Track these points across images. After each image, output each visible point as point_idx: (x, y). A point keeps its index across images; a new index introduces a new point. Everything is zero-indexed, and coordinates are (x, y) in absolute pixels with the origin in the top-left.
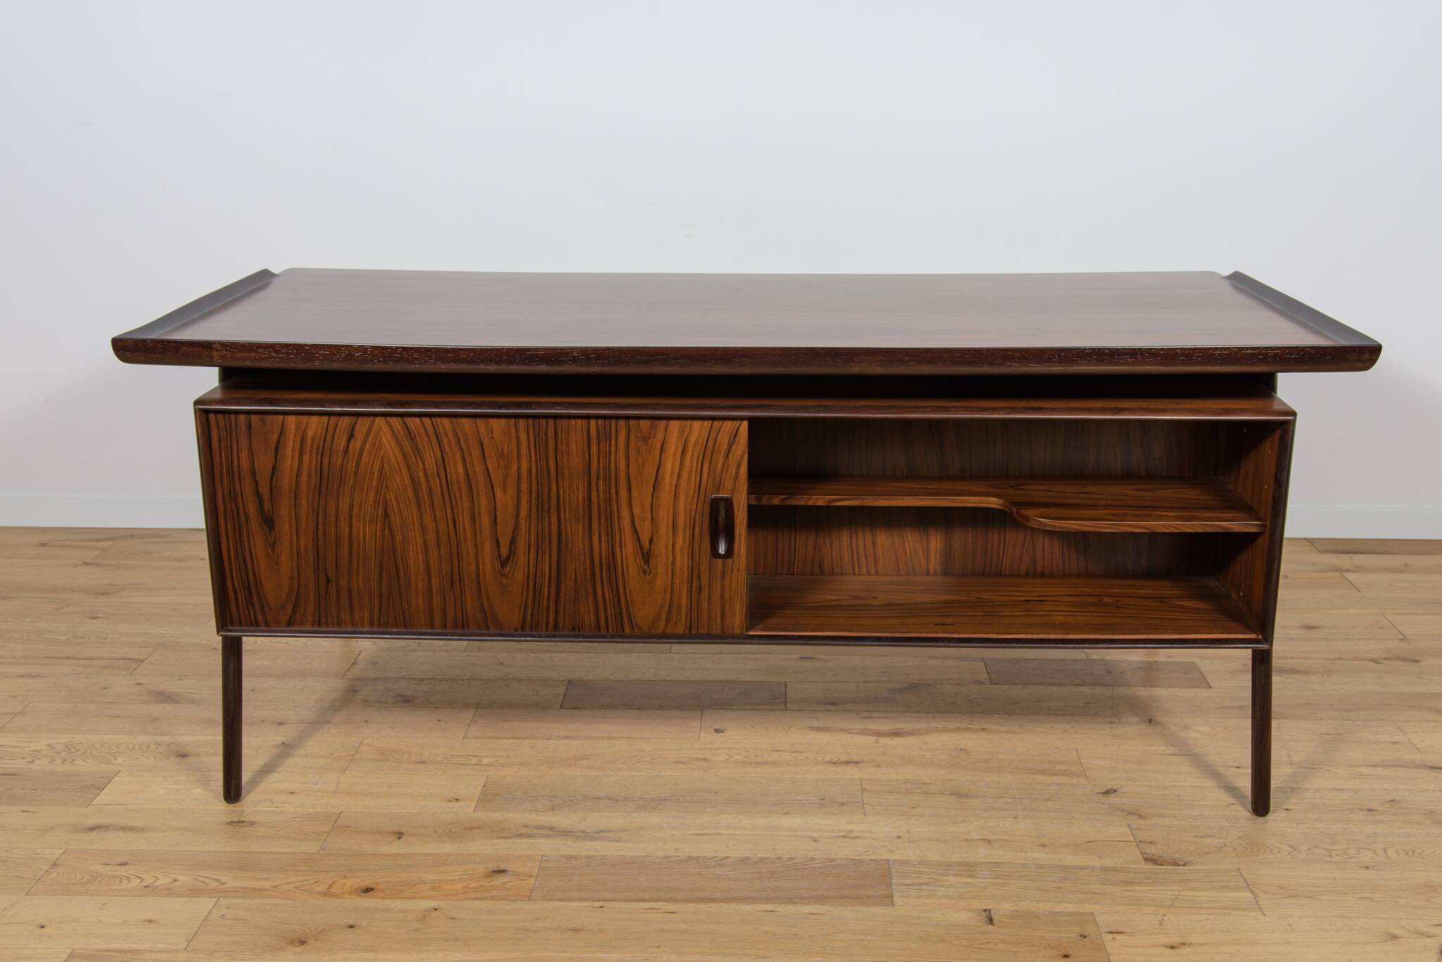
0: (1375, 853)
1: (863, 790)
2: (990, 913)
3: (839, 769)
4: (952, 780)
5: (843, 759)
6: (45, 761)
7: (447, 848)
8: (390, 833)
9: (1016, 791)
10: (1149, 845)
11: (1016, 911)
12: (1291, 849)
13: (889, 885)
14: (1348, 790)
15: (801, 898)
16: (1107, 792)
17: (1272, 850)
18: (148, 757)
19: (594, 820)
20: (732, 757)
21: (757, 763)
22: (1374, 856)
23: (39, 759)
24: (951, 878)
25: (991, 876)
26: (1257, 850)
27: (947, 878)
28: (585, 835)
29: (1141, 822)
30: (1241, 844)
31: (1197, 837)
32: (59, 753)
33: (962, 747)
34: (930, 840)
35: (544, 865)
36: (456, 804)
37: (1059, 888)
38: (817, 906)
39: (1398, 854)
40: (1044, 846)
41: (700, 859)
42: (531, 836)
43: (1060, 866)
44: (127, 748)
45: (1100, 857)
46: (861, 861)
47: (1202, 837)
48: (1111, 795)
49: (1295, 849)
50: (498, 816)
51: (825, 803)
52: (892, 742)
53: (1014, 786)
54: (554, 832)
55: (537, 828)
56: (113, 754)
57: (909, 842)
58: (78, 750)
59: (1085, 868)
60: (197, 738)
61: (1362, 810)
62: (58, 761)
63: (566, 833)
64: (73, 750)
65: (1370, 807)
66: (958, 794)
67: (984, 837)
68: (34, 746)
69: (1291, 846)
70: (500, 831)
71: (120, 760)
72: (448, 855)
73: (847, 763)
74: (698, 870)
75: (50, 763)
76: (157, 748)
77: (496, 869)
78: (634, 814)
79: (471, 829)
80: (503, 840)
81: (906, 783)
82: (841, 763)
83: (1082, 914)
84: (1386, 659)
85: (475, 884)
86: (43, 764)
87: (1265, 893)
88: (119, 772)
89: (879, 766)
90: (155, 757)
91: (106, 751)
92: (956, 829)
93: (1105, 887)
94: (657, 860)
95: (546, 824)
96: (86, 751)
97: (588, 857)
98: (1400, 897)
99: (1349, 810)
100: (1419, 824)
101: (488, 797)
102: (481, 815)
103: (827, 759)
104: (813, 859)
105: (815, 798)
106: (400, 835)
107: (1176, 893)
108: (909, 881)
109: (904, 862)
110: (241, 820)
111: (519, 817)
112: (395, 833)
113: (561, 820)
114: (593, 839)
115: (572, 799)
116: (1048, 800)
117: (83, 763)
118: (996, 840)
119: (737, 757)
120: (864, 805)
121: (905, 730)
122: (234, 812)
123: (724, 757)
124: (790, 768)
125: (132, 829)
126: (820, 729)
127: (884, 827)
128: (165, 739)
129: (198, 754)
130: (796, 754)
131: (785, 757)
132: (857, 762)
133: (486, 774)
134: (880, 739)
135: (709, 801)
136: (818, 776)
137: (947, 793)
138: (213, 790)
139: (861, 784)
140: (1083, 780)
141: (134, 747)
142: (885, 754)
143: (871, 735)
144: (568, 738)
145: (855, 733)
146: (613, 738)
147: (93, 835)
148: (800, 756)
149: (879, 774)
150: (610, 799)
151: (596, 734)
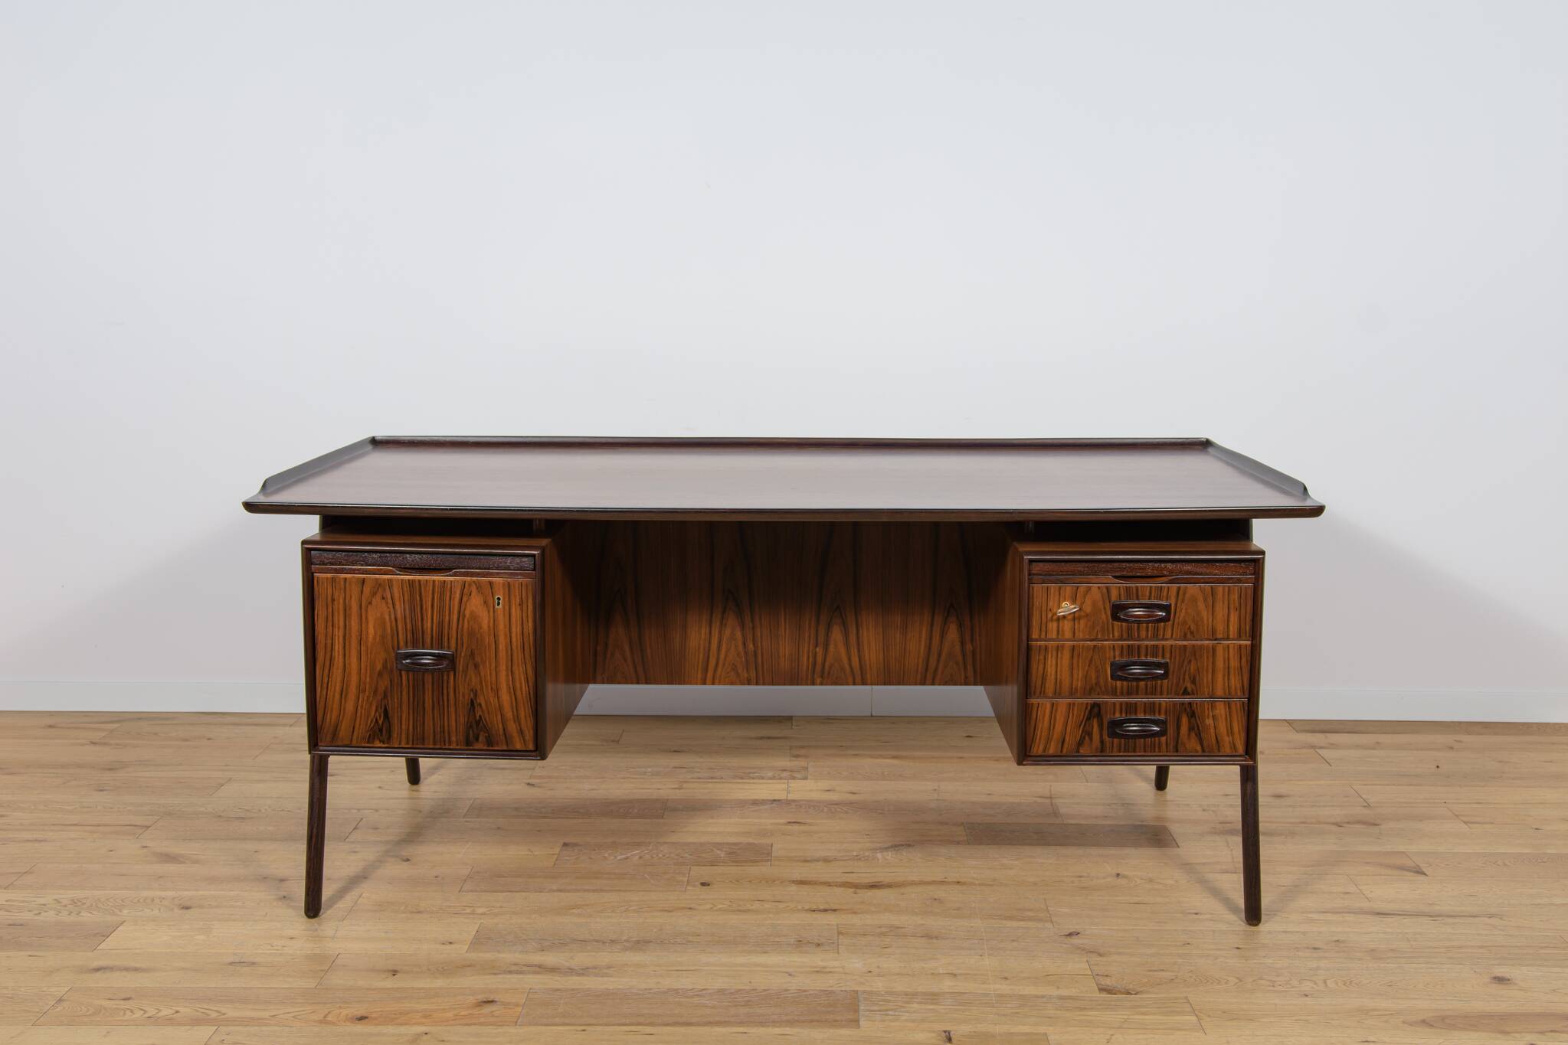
0: (1315, 984)
1: (840, 933)
2: (949, 1034)
3: (815, 915)
4: (924, 924)
5: (822, 907)
6: (52, 914)
7: (439, 983)
8: (385, 971)
9: (984, 934)
10: (1105, 978)
11: (975, 1032)
13: (857, 1011)
14: (1298, 932)
15: (774, 1022)
16: (1070, 935)
18: (152, 910)
19: (581, 959)
20: (716, 906)
21: (739, 911)
22: (1315, 986)
23: (46, 912)
24: (915, 1005)
25: (954, 1004)
26: (1205, 982)
27: (911, 1005)
28: (571, 971)
29: (1101, 958)
30: (1190, 975)
31: (1151, 971)
32: (65, 906)
33: (936, 897)
34: (898, 974)
35: (530, 996)
36: (449, 947)
37: (1017, 1013)
38: (788, 1029)
39: (1337, 984)
40: (1005, 979)
41: (680, 991)
42: (521, 973)
43: (1021, 995)
44: (132, 902)
45: (1058, 988)
46: (832, 992)
47: (1156, 971)
48: (1073, 937)
50: (489, 956)
51: (800, 944)
52: (870, 893)
53: (983, 930)
54: (541, 969)
55: (525, 965)
56: (118, 907)
57: (879, 975)
58: (84, 904)
59: (1043, 997)
60: (201, 893)
61: (1308, 949)
62: (65, 914)
63: (554, 970)
64: (79, 904)
65: (1316, 947)
66: (929, 936)
67: (950, 972)
68: (42, 901)
69: (1238, 978)
70: (492, 969)
71: (125, 912)
72: (441, 989)
73: (826, 910)
74: (677, 999)
75: (59, 916)
76: (161, 901)
77: (485, 1000)
78: (620, 955)
79: (464, 966)
80: (493, 976)
81: (880, 928)
82: (820, 911)
83: (1036, 1034)
84: (1348, 823)
85: (466, 1013)
86: (50, 917)
87: (1209, 1016)
88: (124, 922)
89: (855, 913)
90: (160, 909)
91: (112, 905)
92: (926, 966)
93: (1059, 1012)
94: (641, 992)
95: (535, 963)
96: (92, 906)
97: (573, 990)
98: (1333, 1020)
99: (1297, 948)
100: (1359, 960)
101: (480, 941)
102: (474, 956)
103: (807, 907)
104: (786, 990)
105: (792, 940)
106: (395, 973)
107: (1125, 1017)
108: (876, 1008)
109: (871, 993)
110: (242, 962)
111: (508, 956)
112: (389, 971)
113: (550, 959)
114: (579, 975)
115: (561, 942)
116: (1013, 941)
117: (89, 915)
118: (961, 974)
119: (720, 906)
120: (838, 945)
121: (883, 883)
122: (235, 954)
123: (708, 906)
124: (771, 915)
125: (136, 970)
126: (802, 883)
127: (856, 964)
128: (170, 894)
129: (201, 907)
130: (777, 904)
131: (767, 906)
132: (835, 910)
133: (480, 922)
134: (858, 891)
135: (690, 942)
136: (797, 922)
137: (918, 935)
138: (215, 936)
139: (838, 928)
140: (1049, 925)
141: (139, 901)
142: (863, 902)
143: (851, 888)
144: (560, 891)
145: (836, 886)
146: (602, 891)
147: (98, 974)
148: (781, 906)
149: (855, 920)
150: (597, 941)
151: (587, 887)
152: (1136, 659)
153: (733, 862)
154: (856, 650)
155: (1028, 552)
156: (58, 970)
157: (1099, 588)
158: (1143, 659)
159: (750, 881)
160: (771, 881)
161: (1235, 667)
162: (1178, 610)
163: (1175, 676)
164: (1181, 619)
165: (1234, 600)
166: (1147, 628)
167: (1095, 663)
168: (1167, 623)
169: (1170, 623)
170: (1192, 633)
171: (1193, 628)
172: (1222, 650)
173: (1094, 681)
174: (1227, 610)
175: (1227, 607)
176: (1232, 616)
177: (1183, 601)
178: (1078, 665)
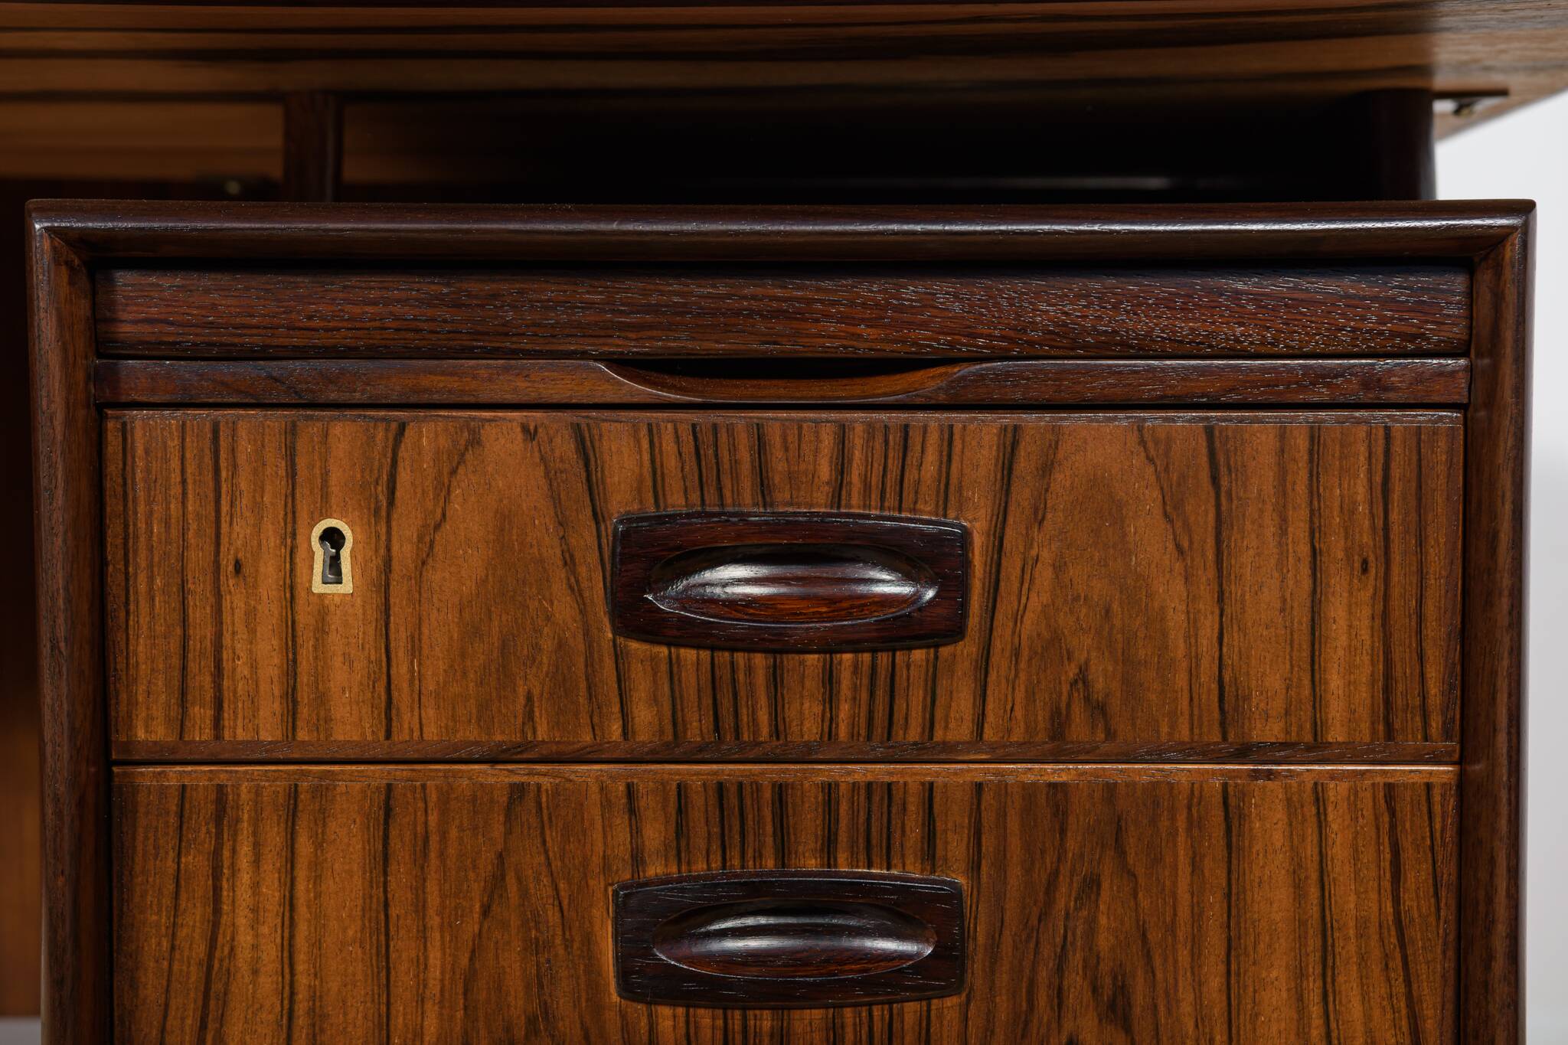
161: (1362, 925)
162: (1012, 568)
163: (1003, 978)
164: (1029, 624)
165: (1348, 511)
166: (830, 679)
167: (524, 894)
168: (945, 651)
169: (966, 650)
170: (1099, 710)
171: (1103, 678)
172: (1280, 814)
173: (518, 1005)
174: (1305, 570)
175: (1304, 549)
176: (1337, 611)
177: (1038, 517)
178: (420, 908)
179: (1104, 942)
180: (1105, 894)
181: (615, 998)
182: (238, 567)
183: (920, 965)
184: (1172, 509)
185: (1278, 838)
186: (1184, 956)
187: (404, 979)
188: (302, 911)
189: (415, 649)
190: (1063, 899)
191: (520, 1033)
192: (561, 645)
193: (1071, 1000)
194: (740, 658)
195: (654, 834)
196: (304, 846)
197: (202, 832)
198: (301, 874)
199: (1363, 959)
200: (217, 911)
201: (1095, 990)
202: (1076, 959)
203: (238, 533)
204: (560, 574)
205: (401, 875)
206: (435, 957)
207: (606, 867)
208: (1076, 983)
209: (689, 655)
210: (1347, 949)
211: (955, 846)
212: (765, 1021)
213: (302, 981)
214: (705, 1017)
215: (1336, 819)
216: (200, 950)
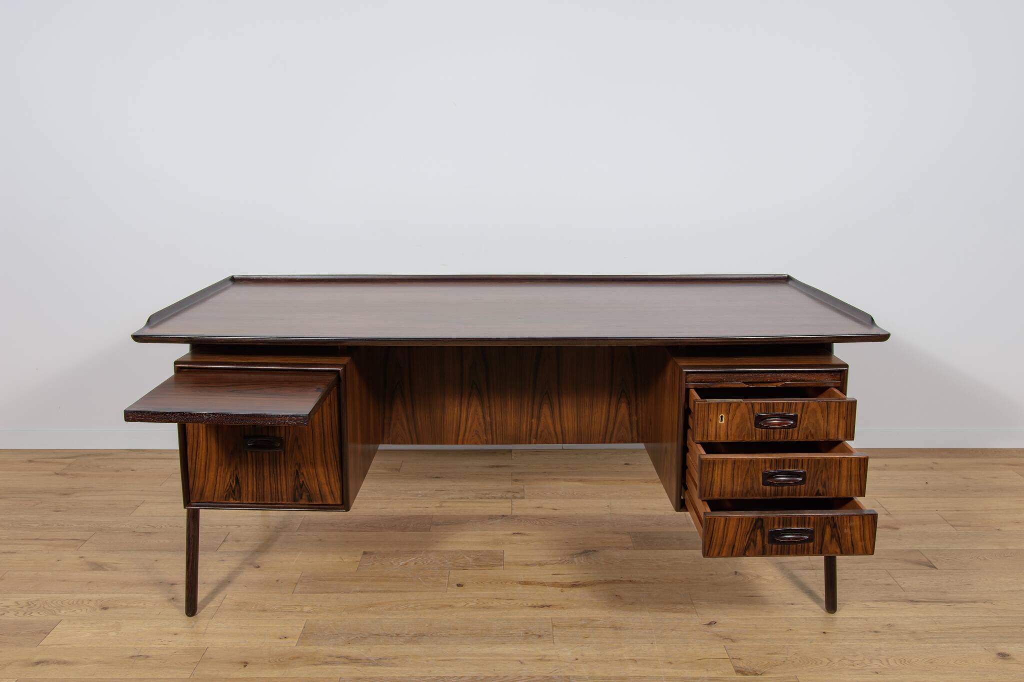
0: (881, 662)
1: (554, 626)
3: (537, 611)
4: (610, 617)
5: (540, 604)
6: (12, 614)
7: (277, 672)
8: (239, 662)
9: (652, 624)
10: (738, 660)
12: (828, 661)
14: (861, 618)
16: (710, 624)
17: (817, 662)
18: (81, 610)
20: (468, 604)
21: (484, 608)
23: (8, 612)
26: (807, 662)
28: (368, 662)
29: (733, 644)
30: (796, 658)
31: (768, 654)
32: (22, 607)
33: (616, 593)
34: (597, 660)
36: (284, 640)
39: (895, 661)
40: (671, 663)
41: (445, 678)
42: (333, 662)
44: (68, 603)
45: (707, 670)
46: (551, 677)
47: (772, 654)
48: (713, 626)
49: (831, 661)
50: (311, 649)
51: (528, 636)
52: (571, 591)
53: (651, 621)
54: (348, 659)
55: (338, 656)
56: (58, 608)
57: (583, 662)
58: (35, 605)
59: (697, 678)
60: (117, 594)
61: (871, 632)
62: (21, 614)
63: (356, 661)
64: (32, 605)
65: (876, 630)
66: (615, 628)
67: (632, 658)
68: (6, 603)
69: (828, 659)
70: (313, 659)
71: (63, 612)
72: (277, 678)
73: (543, 606)
75: (16, 615)
76: (88, 602)
78: (402, 646)
79: (294, 658)
80: (315, 667)
81: (581, 620)
82: (539, 607)
86: (11, 616)
88: (61, 621)
89: (563, 608)
90: (87, 610)
91: (54, 606)
92: (614, 652)
94: (417, 680)
95: (344, 654)
96: (40, 606)
97: (370, 678)
99: (863, 631)
100: (907, 640)
101: (306, 635)
102: (301, 648)
103: (530, 604)
104: (520, 676)
105: (522, 632)
106: (246, 664)
109: (579, 677)
110: (139, 655)
111: (326, 649)
112: (242, 663)
113: (355, 651)
114: (374, 664)
115: (362, 635)
116: (672, 630)
117: (37, 615)
118: (639, 660)
119: (471, 604)
120: (553, 636)
121: (580, 582)
122: (135, 649)
123: (463, 604)
124: (506, 611)
125: (65, 663)
126: (525, 583)
127: (566, 652)
128: (95, 596)
129: (115, 607)
130: (510, 601)
131: (502, 603)
132: (549, 606)
133: (306, 619)
134: (564, 589)
135: (452, 635)
136: (524, 617)
137: (608, 626)
138: (122, 633)
139: (552, 622)
140: (695, 616)
141: (73, 602)
142: (567, 599)
143: (558, 587)
144: (362, 592)
145: (548, 585)
146: (391, 592)
147: (39, 667)
148: (512, 603)
149: (564, 614)
150: (387, 635)
151: (380, 589)
152: (781, 470)
153: (479, 566)
154: (559, 420)
155: (686, 365)
156: (10, 664)
157: (746, 404)
158: (787, 470)
159: (490, 583)
160: (504, 582)
161: (855, 476)
162: (803, 419)
163: (810, 482)
164: (804, 426)
165: (843, 412)
166: (780, 432)
167: (751, 473)
168: (794, 429)
169: (797, 429)
170: (812, 435)
171: (813, 431)
172: (846, 462)
173: (749, 486)
174: (837, 419)
175: (837, 416)
176: (841, 424)
177: (806, 413)
178: (738, 475)
179: (823, 477)
180: (823, 473)
181: (761, 485)
182: (711, 420)
183: (800, 481)
184: (822, 412)
185: (846, 465)
186: (833, 479)
187: (735, 483)
188: (723, 475)
189: (731, 429)
190: (818, 473)
191: (750, 488)
192: (748, 428)
193: (819, 484)
194: (770, 430)
195: (768, 465)
196: (724, 467)
197: (711, 466)
198: (724, 470)
199: (855, 479)
200: (713, 475)
201: (822, 483)
202: (819, 480)
203: (711, 416)
204: (748, 419)
205: (736, 471)
206: (739, 480)
207: (761, 469)
208: (819, 483)
209: (763, 430)
210: (853, 478)
211: (805, 467)
212: (780, 488)
213: (723, 483)
214: (773, 487)
215: (853, 462)
216: (710, 480)
